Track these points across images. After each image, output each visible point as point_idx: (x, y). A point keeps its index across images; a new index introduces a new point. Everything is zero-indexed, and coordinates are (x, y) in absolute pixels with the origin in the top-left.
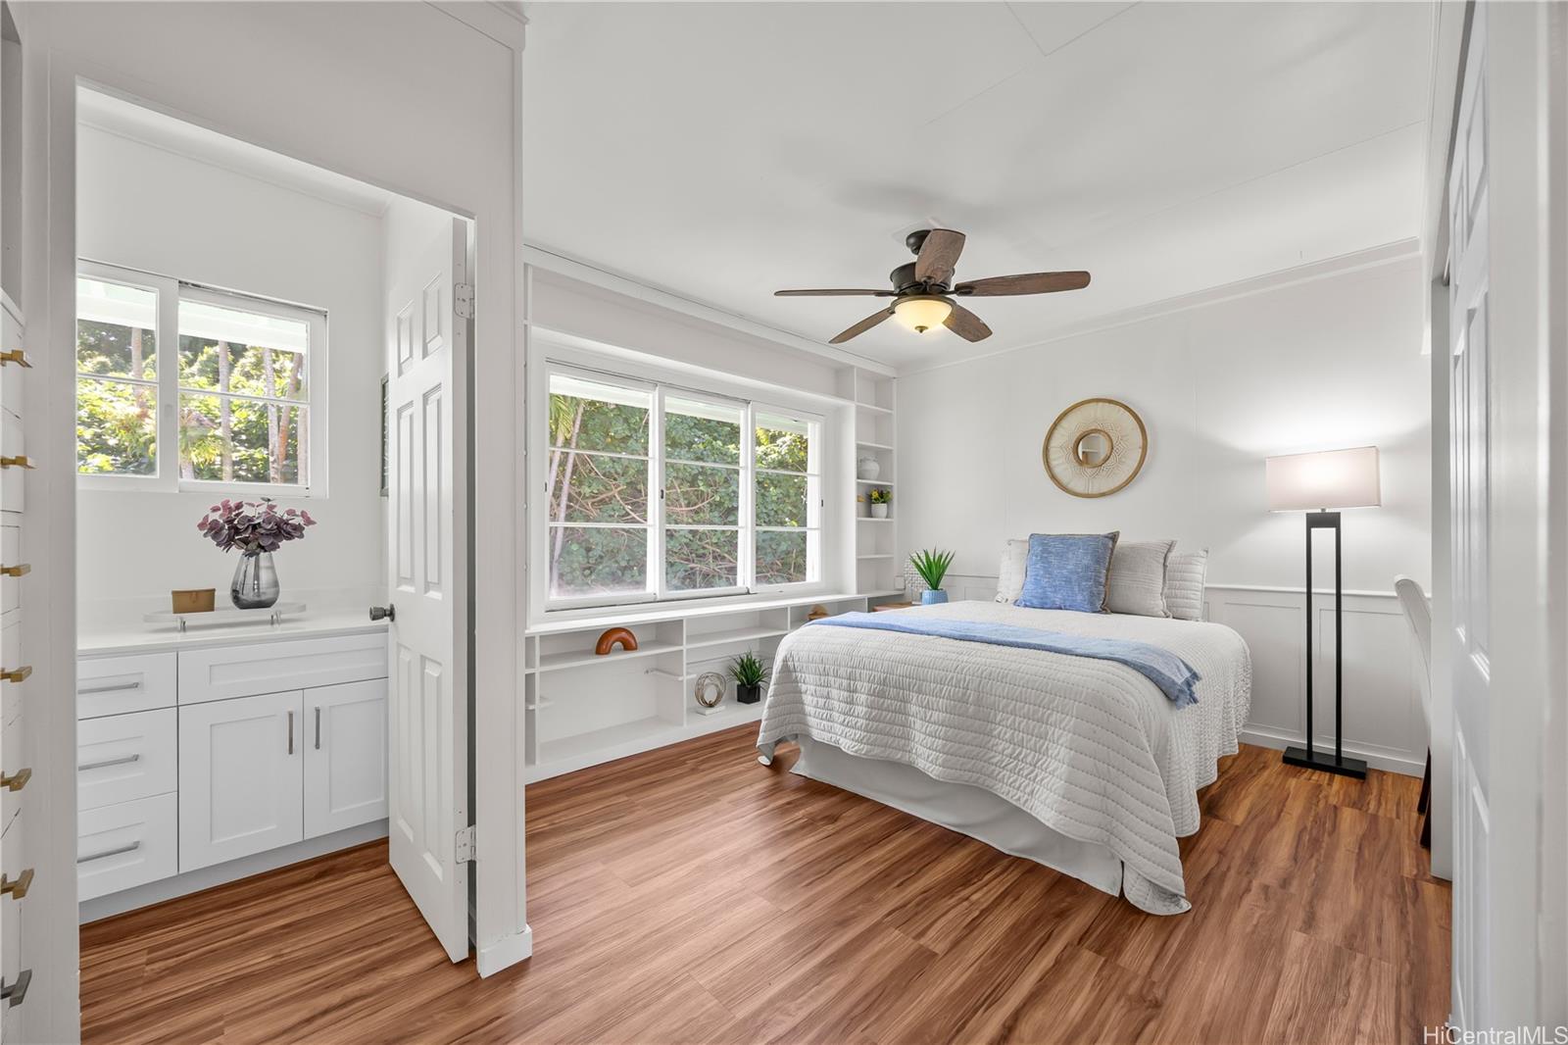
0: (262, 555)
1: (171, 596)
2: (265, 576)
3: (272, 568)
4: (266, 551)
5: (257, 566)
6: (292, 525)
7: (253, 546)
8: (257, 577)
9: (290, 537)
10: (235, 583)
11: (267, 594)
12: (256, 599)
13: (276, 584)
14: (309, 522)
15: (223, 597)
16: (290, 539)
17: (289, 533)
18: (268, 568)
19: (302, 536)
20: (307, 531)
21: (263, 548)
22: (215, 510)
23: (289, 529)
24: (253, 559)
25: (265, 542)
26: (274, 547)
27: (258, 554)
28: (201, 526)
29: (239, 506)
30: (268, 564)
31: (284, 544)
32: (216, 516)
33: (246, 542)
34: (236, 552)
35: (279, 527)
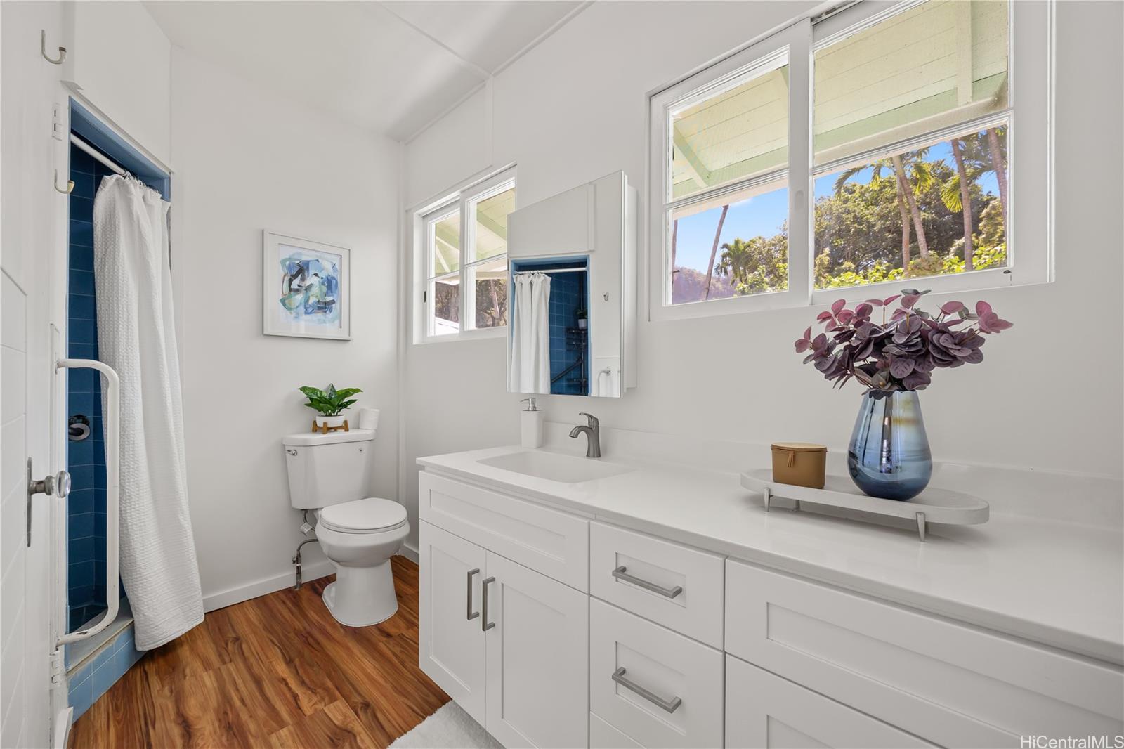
0: (898, 396)
1: (769, 454)
2: (903, 437)
3: (917, 422)
4: (903, 389)
5: (888, 412)
6: (952, 335)
7: (880, 378)
8: (887, 433)
9: (949, 360)
10: (854, 443)
11: (907, 473)
12: (888, 478)
13: (924, 453)
14: (994, 324)
15: (836, 468)
16: (949, 364)
17: (944, 351)
18: (908, 421)
19: (977, 357)
20: (991, 343)
21: (900, 384)
22: (824, 317)
23: (944, 341)
24: (881, 404)
25: (902, 371)
26: (919, 380)
27: (889, 395)
28: (800, 345)
29: (864, 311)
30: (909, 414)
31: (938, 374)
32: (819, 329)
33: (870, 370)
34: (855, 388)
35: (924, 339)
